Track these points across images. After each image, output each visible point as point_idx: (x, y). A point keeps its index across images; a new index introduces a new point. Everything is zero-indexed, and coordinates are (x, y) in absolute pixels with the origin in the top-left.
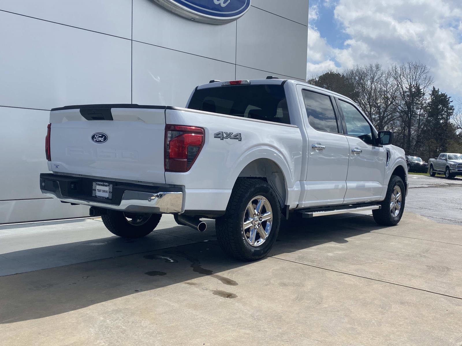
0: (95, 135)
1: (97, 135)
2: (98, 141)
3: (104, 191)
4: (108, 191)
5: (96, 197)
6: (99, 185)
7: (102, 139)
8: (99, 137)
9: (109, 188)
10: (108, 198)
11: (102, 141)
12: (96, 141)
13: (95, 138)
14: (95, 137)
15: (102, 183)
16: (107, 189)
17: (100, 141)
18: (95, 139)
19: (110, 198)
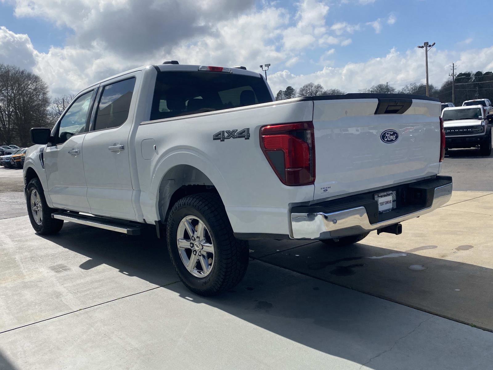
0: (386, 132)
1: (388, 133)
2: (390, 141)
3: (387, 202)
4: (392, 201)
5: (381, 213)
6: (381, 197)
7: (393, 137)
8: (391, 135)
9: (393, 197)
10: (393, 209)
11: (394, 140)
12: (387, 141)
13: (387, 137)
14: (386, 135)
15: (385, 193)
16: (390, 198)
17: (392, 140)
18: (386, 139)
19: (395, 207)
